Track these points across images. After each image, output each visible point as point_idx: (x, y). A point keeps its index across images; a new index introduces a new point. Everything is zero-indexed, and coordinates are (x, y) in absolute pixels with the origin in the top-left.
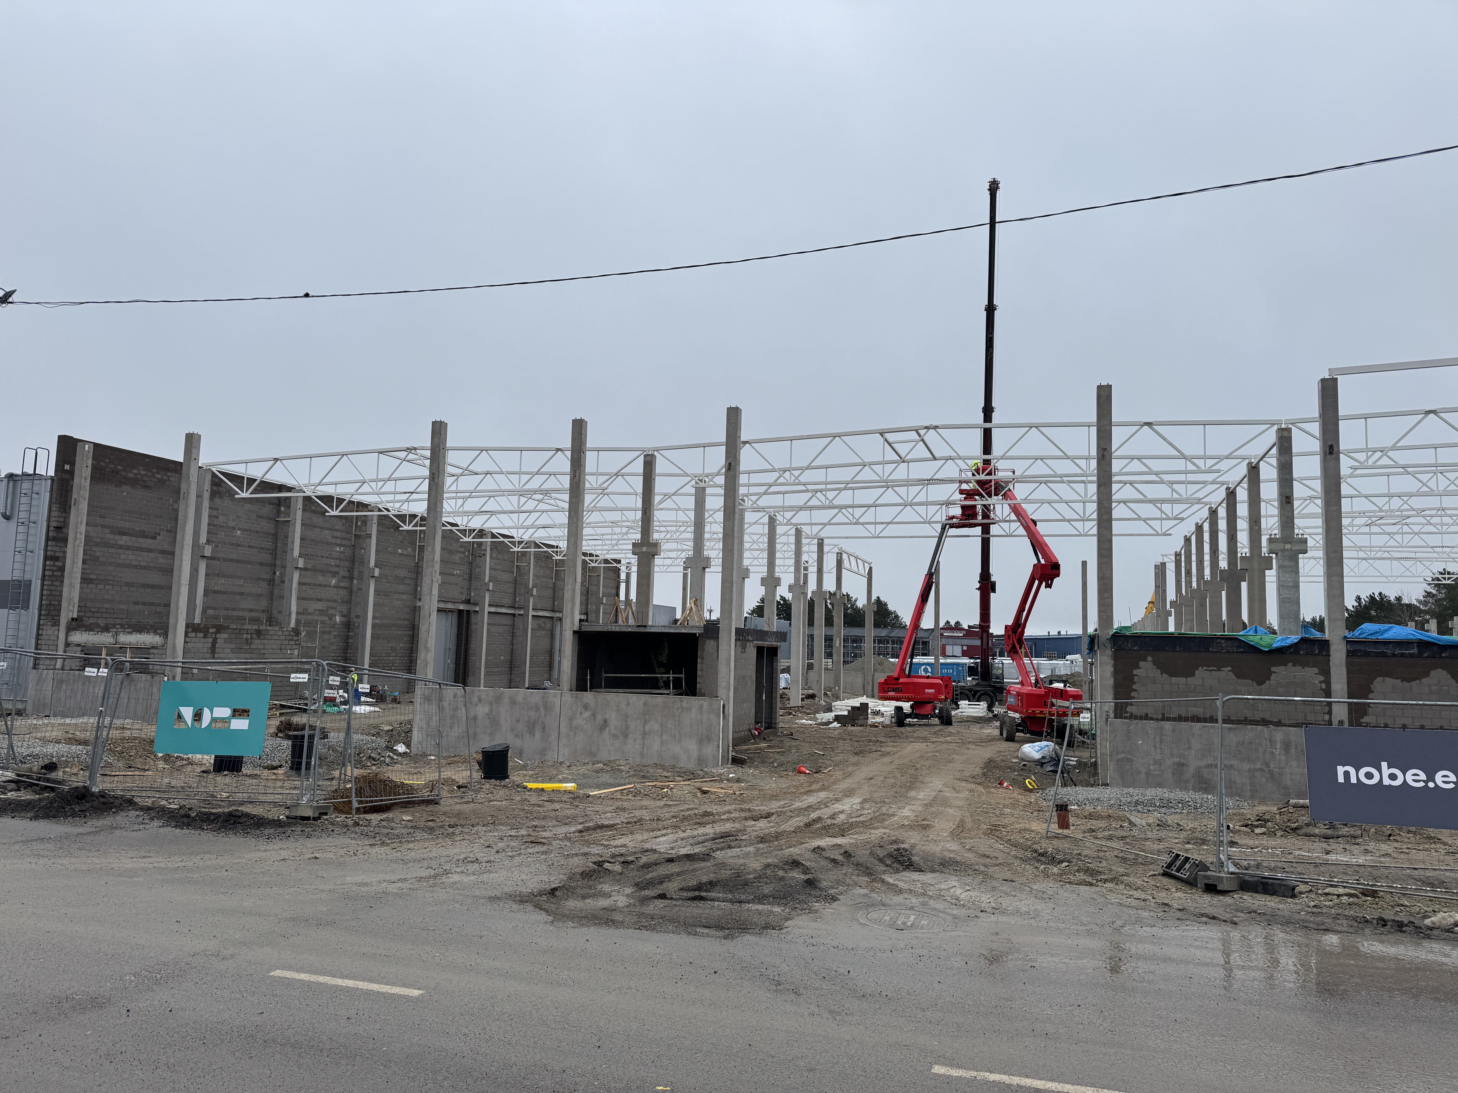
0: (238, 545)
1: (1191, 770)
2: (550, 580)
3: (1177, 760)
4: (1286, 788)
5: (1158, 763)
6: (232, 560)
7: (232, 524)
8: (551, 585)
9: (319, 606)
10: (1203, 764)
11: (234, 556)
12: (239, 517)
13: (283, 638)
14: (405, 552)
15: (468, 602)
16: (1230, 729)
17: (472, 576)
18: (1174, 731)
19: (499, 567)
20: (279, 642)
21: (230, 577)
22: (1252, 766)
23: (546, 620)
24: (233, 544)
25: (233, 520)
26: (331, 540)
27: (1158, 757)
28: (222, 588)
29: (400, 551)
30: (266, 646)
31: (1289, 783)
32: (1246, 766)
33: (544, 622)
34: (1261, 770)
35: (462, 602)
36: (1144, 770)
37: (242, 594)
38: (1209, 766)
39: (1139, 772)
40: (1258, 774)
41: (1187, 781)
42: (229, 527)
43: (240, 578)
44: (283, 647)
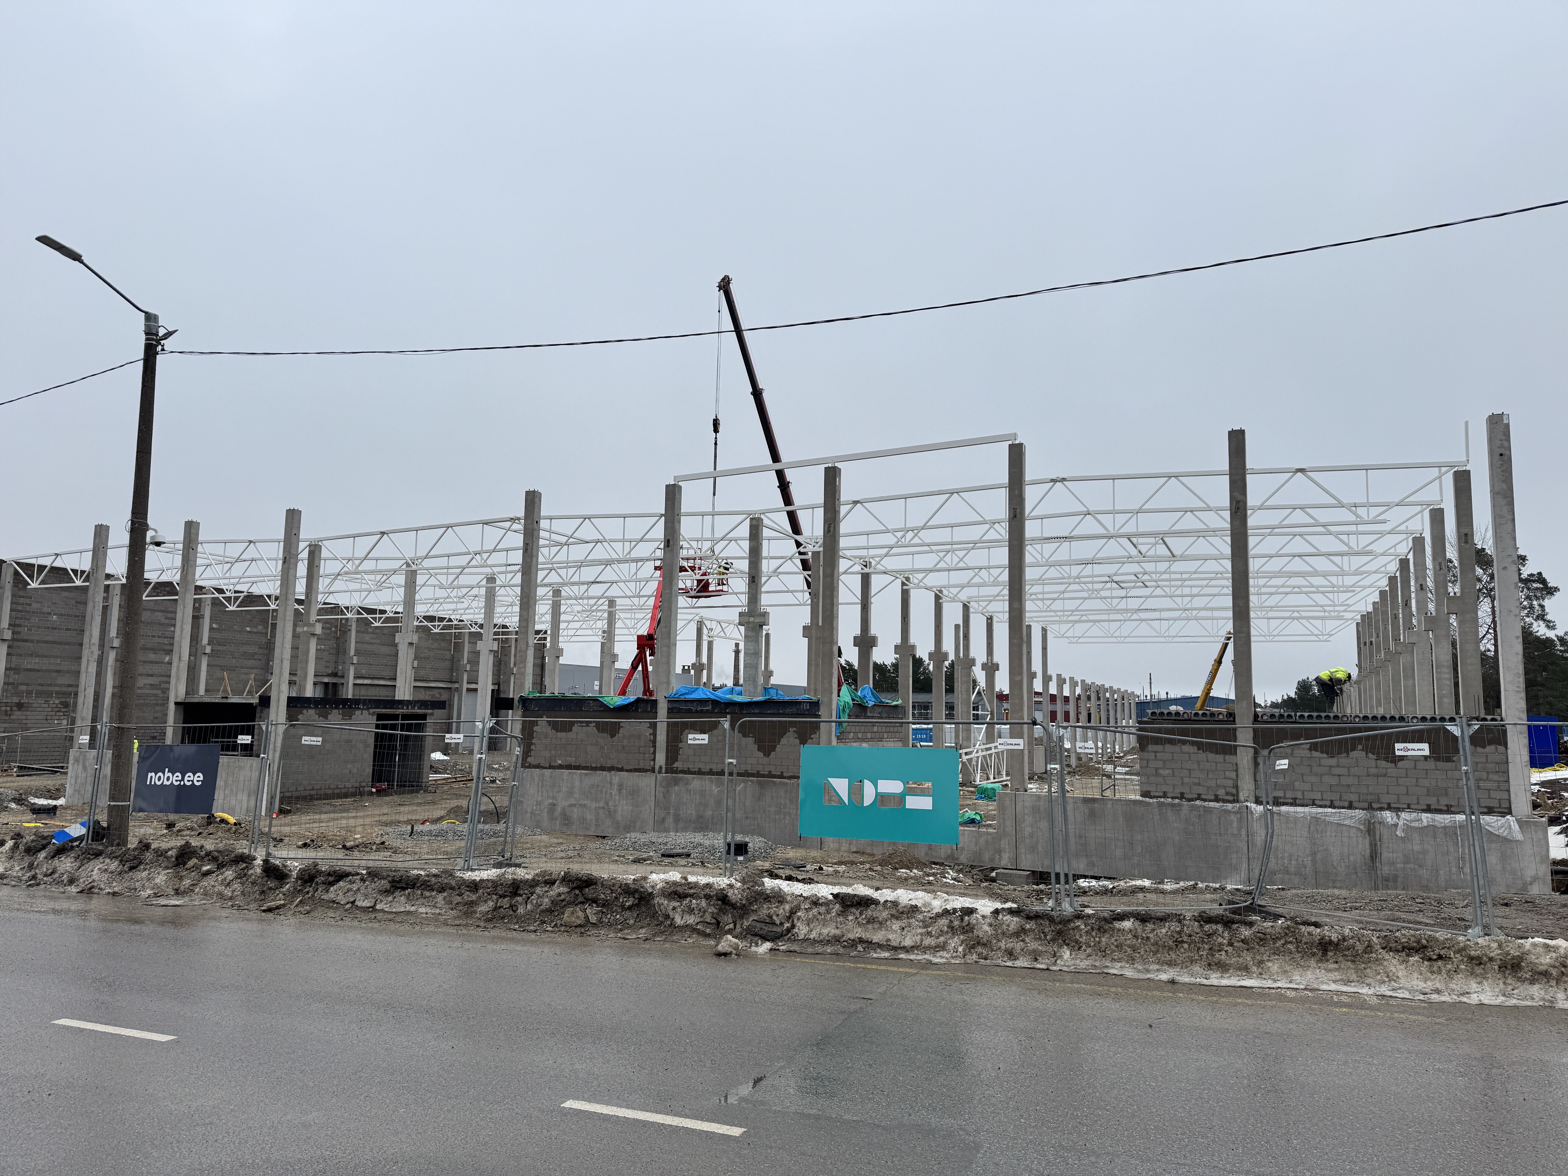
0: (55, 629)
1: (559, 809)
2: (447, 652)
3: (551, 801)
4: (618, 823)
5: (539, 803)
6: (46, 642)
7: (46, 610)
8: (448, 657)
9: (150, 681)
10: (567, 804)
11: (50, 638)
12: (55, 603)
13: (50, 709)
14: (255, 630)
15: (335, 675)
16: (586, 774)
17: (340, 650)
18: (551, 777)
19: (378, 641)
20: (45, 713)
21: (43, 656)
22: (598, 805)
23: (441, 691)
24: (49, 628)
25: (48, 607)
26: (163, 621)
27: (540, 799)
28: (36, 667)
29: (248, 629)
30: (29, 717)
31: (620, 818)
32: (594, 805)
33: (439, 693)
34: (603, 808)
35: (328, 675)
36: (529, 810)
37: (59, 671)
38: (571, 806)
39: (527, 812)
40: (601, 811)
41: (556, 819)
42: (44, 613)
43: (57, 657)
44: (49, 717)
